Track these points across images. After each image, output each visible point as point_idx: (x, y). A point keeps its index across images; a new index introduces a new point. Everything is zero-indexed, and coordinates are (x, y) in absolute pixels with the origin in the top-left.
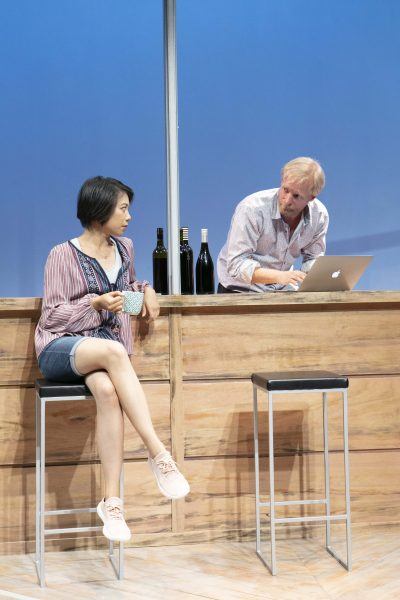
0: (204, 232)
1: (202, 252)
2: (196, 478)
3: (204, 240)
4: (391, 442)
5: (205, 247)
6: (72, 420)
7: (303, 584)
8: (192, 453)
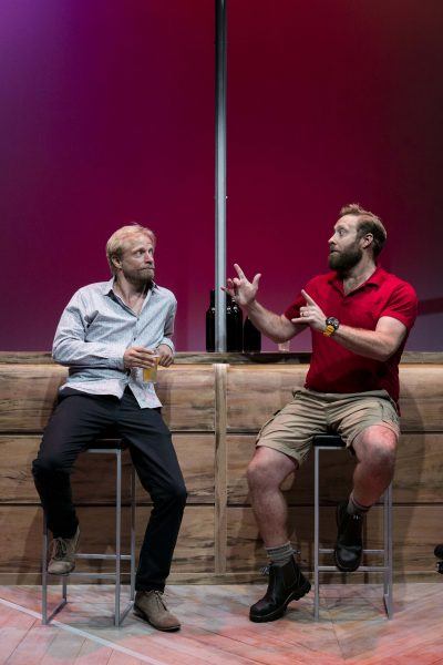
2: (238, 524)
8: (235, 500)
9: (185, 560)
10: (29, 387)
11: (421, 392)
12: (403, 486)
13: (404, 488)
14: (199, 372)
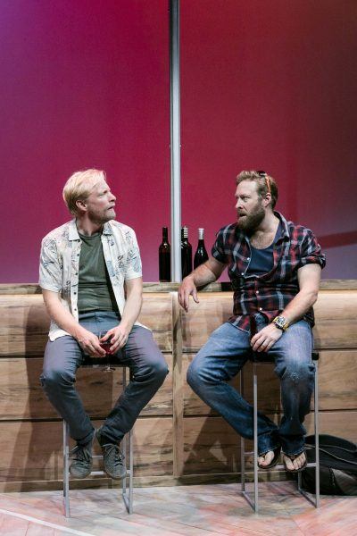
0: (201, 231)
1: (199, 248)
2: (193, 432)
3: (201, 238)
4: (351, 404)
5: (201, 243)
6: (92, 384)
7: (279, 519)
8: (190, 412)
9: (147, 465)
10: (7, 316)
11: (347, 314)
12: (332, 395)
13: (335, 397)
14: (157, 300)
